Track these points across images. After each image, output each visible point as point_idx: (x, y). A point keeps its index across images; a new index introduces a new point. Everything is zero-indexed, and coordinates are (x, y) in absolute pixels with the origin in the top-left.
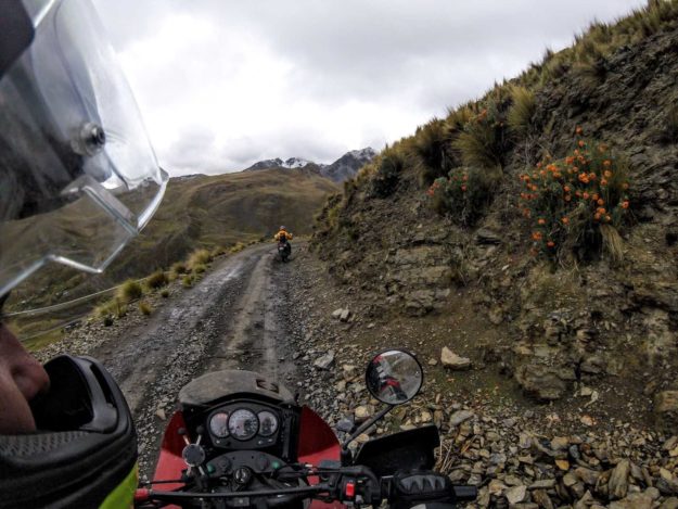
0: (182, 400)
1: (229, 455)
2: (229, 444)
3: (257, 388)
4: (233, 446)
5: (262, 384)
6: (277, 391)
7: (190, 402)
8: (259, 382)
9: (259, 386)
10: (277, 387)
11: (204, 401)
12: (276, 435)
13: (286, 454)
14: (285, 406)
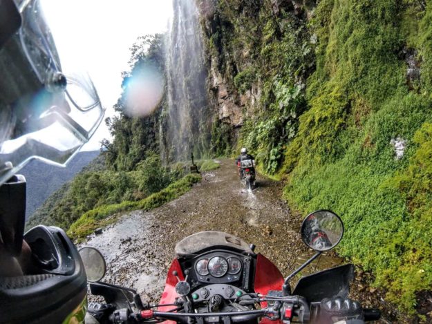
0: (177, 252)
1: (208, 287)
2: (208, 280)
3: (227, 243)
4: (211, 281)
5: (229, 239)
6: (240, 245)
7: (182, 253)
8: (227, 238)
9: (227, 241)
10: (240, 242)
11: (192, 252)
12: (240, 274)
13: (246, 286)
14: (246, 254)
